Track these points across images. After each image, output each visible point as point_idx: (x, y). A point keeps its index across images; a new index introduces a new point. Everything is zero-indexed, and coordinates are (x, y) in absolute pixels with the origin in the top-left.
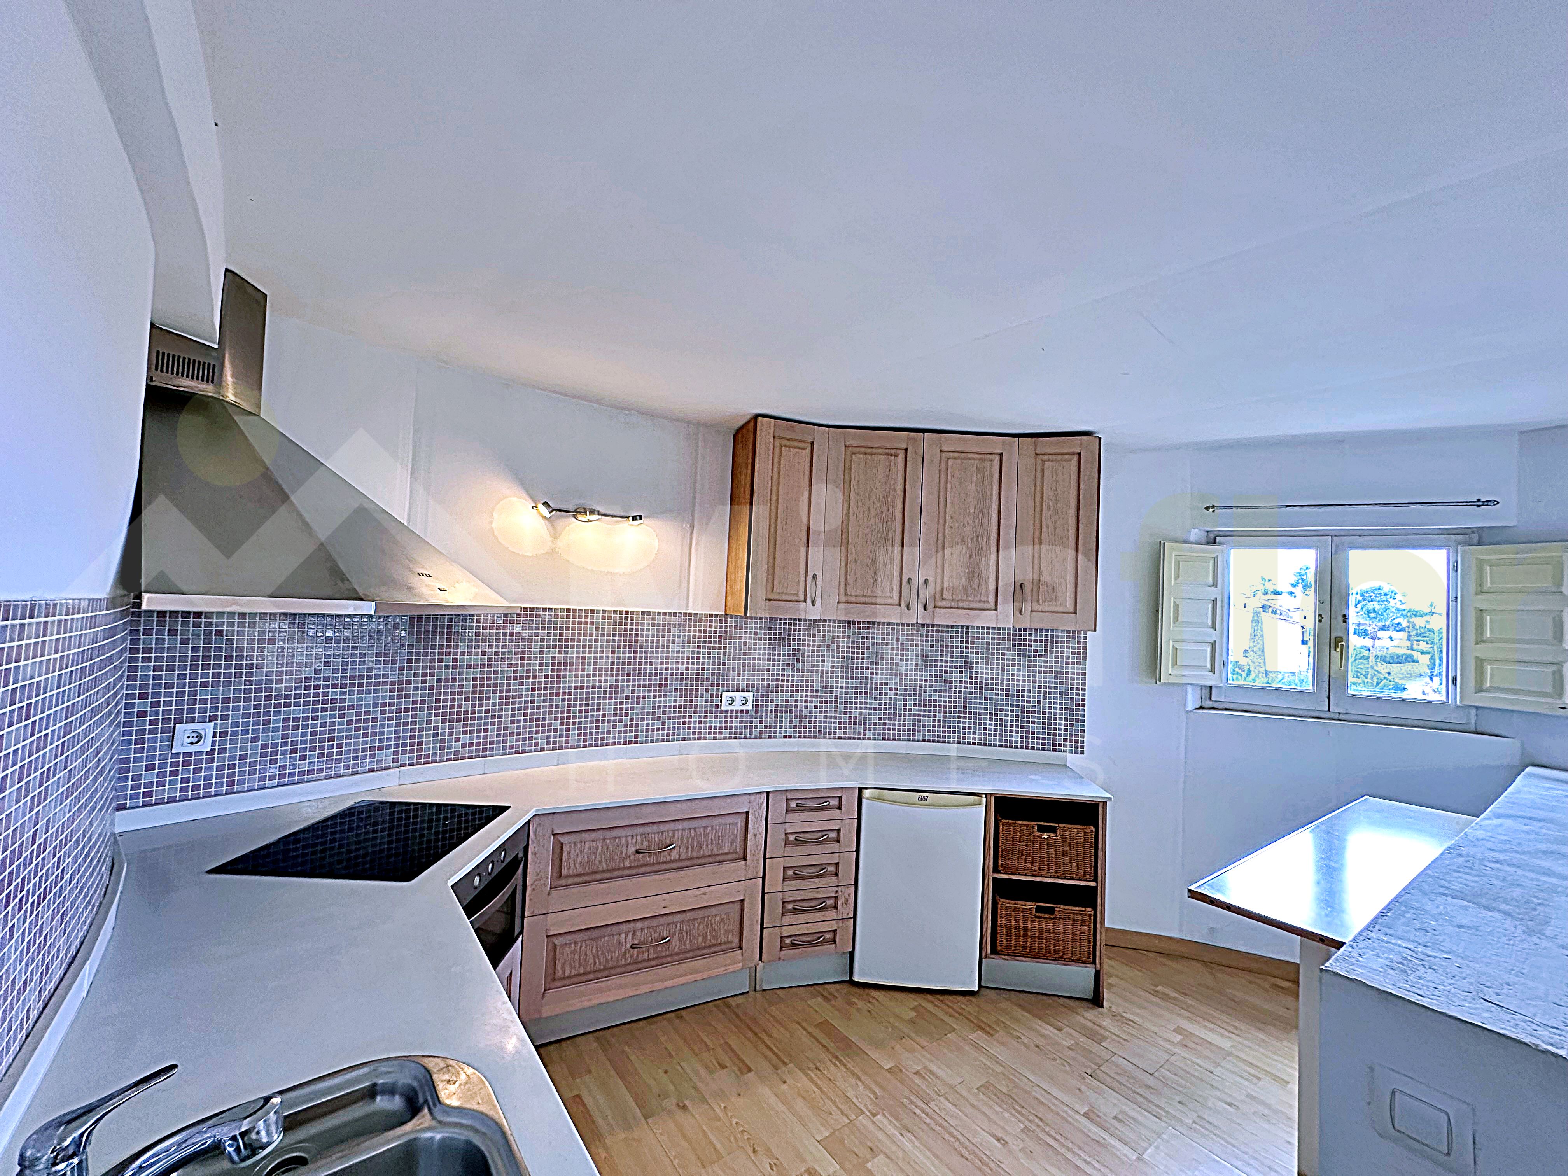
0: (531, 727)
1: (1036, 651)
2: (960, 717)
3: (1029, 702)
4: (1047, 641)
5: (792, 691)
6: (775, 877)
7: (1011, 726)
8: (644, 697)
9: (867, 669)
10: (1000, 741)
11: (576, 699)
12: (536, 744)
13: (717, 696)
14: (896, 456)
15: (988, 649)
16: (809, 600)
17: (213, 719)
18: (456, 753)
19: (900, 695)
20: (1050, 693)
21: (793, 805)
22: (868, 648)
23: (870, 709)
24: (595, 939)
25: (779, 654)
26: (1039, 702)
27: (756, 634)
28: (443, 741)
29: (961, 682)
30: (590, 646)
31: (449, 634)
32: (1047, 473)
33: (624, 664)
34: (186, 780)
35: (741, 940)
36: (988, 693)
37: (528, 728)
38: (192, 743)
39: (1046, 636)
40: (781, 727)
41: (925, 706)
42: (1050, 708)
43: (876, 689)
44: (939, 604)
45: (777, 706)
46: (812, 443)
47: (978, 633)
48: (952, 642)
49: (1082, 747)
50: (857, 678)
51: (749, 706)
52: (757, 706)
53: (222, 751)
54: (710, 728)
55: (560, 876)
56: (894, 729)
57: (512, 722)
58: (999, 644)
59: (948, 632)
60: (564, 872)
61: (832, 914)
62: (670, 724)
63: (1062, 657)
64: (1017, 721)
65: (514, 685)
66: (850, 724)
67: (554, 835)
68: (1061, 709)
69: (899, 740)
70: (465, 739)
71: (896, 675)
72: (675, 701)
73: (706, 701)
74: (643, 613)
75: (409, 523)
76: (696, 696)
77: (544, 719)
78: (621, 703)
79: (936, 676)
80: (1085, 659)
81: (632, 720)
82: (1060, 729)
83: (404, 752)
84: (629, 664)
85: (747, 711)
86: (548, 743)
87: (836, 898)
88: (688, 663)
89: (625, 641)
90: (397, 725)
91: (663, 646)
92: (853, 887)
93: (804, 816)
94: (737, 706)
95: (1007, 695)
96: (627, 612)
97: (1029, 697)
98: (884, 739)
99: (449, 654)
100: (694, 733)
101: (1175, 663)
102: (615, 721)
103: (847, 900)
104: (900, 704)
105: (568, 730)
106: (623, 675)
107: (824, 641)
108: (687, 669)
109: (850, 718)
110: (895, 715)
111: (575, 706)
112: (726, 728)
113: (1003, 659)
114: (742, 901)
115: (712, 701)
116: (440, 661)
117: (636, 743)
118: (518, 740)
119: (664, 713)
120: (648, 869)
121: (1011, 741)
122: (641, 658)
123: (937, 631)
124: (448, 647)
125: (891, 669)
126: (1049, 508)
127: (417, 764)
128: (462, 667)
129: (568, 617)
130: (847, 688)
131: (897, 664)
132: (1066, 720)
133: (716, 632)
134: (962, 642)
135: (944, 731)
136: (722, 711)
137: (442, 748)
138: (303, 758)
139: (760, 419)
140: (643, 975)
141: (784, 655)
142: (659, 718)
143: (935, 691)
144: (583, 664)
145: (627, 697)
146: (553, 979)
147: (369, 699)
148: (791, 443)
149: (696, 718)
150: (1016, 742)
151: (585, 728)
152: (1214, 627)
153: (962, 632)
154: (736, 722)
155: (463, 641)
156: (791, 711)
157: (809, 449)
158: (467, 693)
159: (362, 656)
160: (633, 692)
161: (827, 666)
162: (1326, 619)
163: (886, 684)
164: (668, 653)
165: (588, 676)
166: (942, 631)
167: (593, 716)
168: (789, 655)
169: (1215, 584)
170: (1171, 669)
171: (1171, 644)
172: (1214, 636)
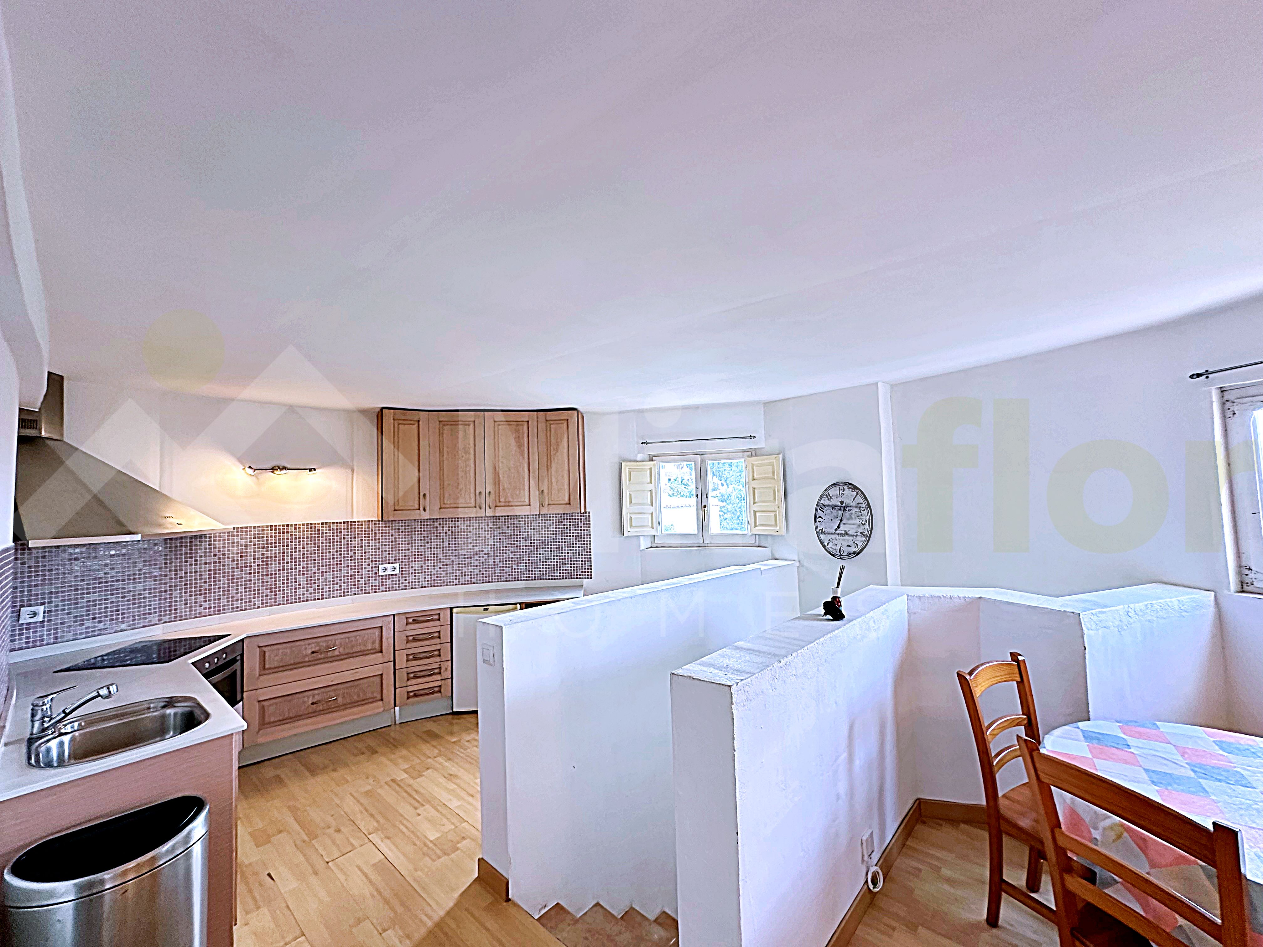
0: (250, 595)
1: (564, 525)
2: (526, 566)
3: (562, 553)
4: (570, 519)
5: (425, 560)
6: (401, 661)
7: (554, 568)
8: (326, 572)
9: (471, 543)
10: (549, 576)
11: (280, 577)
12: (254, 605)
13: (375, 567)
14: (469, 425)
15: (539, 526)
16: (422, 508)
17: (42, 604)
18: (200, 613)
19: (491, 556)
20: (573, 547)
21: (411, 620)
22: (470, 532)
23: (474, 566)
24: (290, 701)
25: (415, 540)
26: (568, 553)
27: (399, 529)
28: (191, 607)
29: (526, 546)
30: (287, 546)
31: (191, 546)
32: (553, 431)
33: (311, 554)
34: (28, 638)
35: (382, 696)
36: (541, 551)
37: (247, 596)
38: (31, 618)
39: (570, 516)
40: (419, 582)
41: (506, 561)
42: (573, 556)
43: (477, 554)
44: (498, 504)
45: (415, 570)
46: (419, 421)
47: (533, 518)
48: (520, 524)
49: (591, 575)
50: (464, 549)
51: (397, 572)
52: (402, 571)
53: (49, 621)
54: (372, 586)
55: (264, 668)
56: (489, 576)
57: (237, 593)
58: (545, 523)
59: (517, 518)
60: (267, 666)
61: (438, 677)
62: (344, 586)
63: (578, 527)
64: (557, 565)
65: (237, 572)
66: (462, 576)
67: (259, 647)
68: (579, 555)
69: (492, 582)
70: (206, 605)
71: (488, 545)
72: (348, 573)
73: (368, 571)
74: (322, 523)
75: (160, 489)
76: (362, 569)
77: (259, 590)
78: (311, 577)
79: (511, 544)
80: (589, 527)
81: (318, 586)
82: (579, 566)
83: (165, 615)
84: (315, 553)
85: (396, 575)
86: (263, 604)
87: (440, 668)
88: (355, 550)
89: (311, 541)
90: (160, 600)
91: (337, 542)
92: (450, 662)
93: (417, 626)
94: (389, 572)
95: (551, 551)
96: (311, 524)
97: (562, 550)
98: (483, 583)
99: (191, 557)
100: (362, 590)
101: (631, 525)
102: (307, 587)
103: (446, 669)
104: (491, 562)
105: (275, 595)
106: (311, 560)
107: (443, 530)
108: (355, 553)
109: (462, 573)
110: (489, 568)
111: (279, 581)
112: (382, 585)
113: (548, 531)
114: (381, 675)
115: (372, 571)
116: (186, 562)
117: (322, 599)
118: (241, 603)
119: (341, 580)
120: (321, 661)
121: (554, 576)
122: (322, 550)
123: (511, 519)
124: (191, 553)
125: (485, 542)
126: (554, 449)
127: (175, 621)
128: (201, 564)
129: (271, 530)
130: (459, 555)
131: (488, 539)
132: (582, 561)
133: (372, 530)
134: (525, 524)
135: (518, 575)
136: (379, 576)
137: (190, 611)
138: (100, 622)
139: (384, 410)
140: (320, 718)
141: (418, 540)
142: (337, 583)
143: (512, 552)
144: (283, 556)
145: (315, 573)
146: (264, 724)
147: (140, 587)
148: (405, 422)
149: (362, 581)
150: (557, 576)
151: (287, 593)
152: (652, 505)
153: (525, 518)
154: (389, 582)
155: (201, 549)
156: (425, 572)
157: (417, 424)
158: (205, 579)
159: (135, 563)
160: (319, 569)
161: (446, 544)
162: (699, 496)
163: (482, 551)
164: (341, 545)
165: (287, 563)
166: (514, 519)
167: (292, 586)
168: (421, 540)
169: (651, 482)
170: (629, 529)
171: (629, 515)
172: (651, 509)
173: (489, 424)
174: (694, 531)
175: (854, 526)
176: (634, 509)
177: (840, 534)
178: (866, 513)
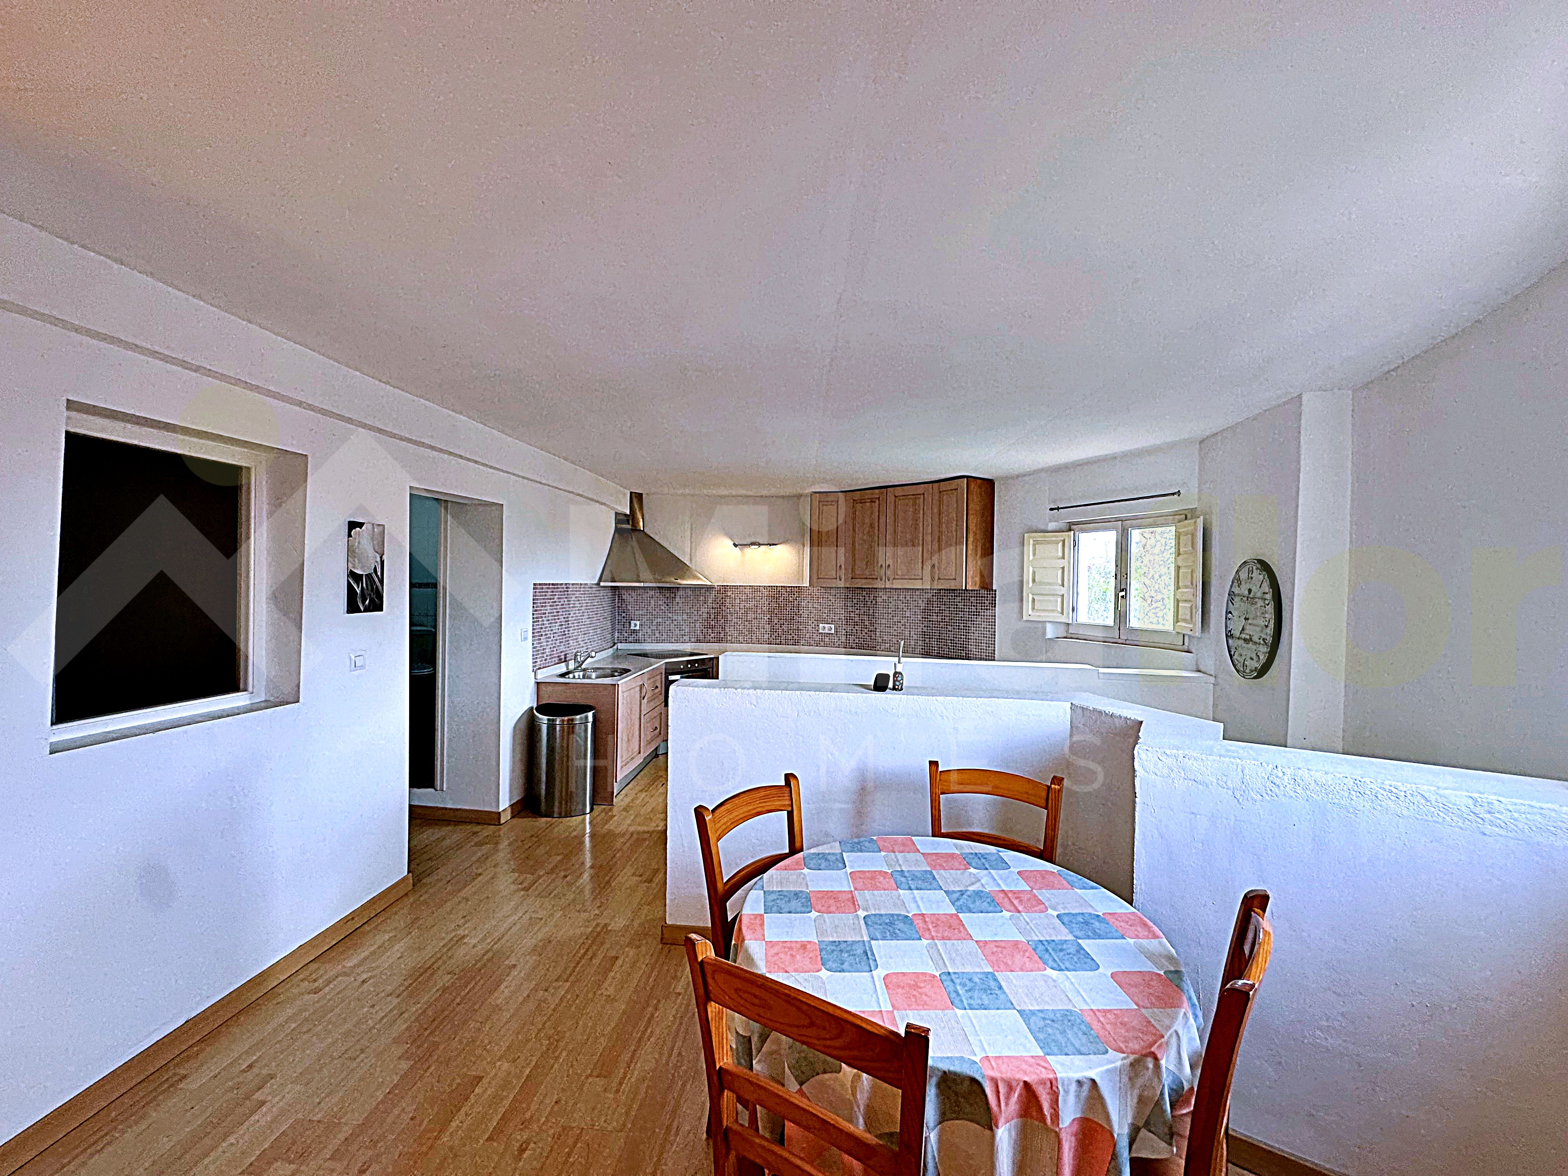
5: (854, 624)
8: (784, 624)
13: (817, 626)
14: (875, 502)
17: (639, 620)
23: (893, 635)
25: (847, 606)
27: (835, 596)
30: (759, 601)
32: (944, 502)
33: (774, 609)
34: (634, 637)
38: (635, 627)
43: (895, 625)
45: (847, 632)
50: (885, 619)
51: (833, 631)
52: (837, 632)
53: (641, 630)
54: (815, 641)
57: (729, 631)
62: (796, 637)
65: (730, 616)
66: (885, 643)
68: (984, 637)
72: (799, 627)
73: (815, 628)
74: (782, 586)
76: (810, 626)
78: (774, 627)
80: (995, 607)
81: (778, 634)
83: (692, 637)
84: (777, 609)
85: (832, 634)
88: (803, 610)
89: (774, 599)
90: (690, 627)
91: (791, 602)
94: (826, 631)
96: (775, 586)
100: (808, 643)
101: (1033, 608)
102: (771, 634)
106: (774, 614)
109: (884, 640)
112: (822, 641)
118: (732, 638)
119: (793, 632)
122: (781, 607)
129: (750, 589)
133: (816, 595)
136: (820, 633)
137: (705, 638)
138: (662, 635)
142: (791, 634)
144: (757, 609)
145: (776, 624)
147: (680, 618)
149: (808, 635)
151: (758, 636)
152: (1063, 585)
154: (827, 639)
156: (854, 635)
158: (713, 618)
160: (779, 622)
161: (870, 612)
162: (1119, 577)
163: (899, 622)
164: (794, 604)
165: (759, 614)
167: (762, 631)
169: (1063, 558)
170: (1030, 612)
171: (1031, 596)
172: (1063, 591)
173: (891, 498)
174: (1110, 622)
175: (1258, 629)
176: (1037, 589)
177: (1245, 640)
178: (1270, 609)
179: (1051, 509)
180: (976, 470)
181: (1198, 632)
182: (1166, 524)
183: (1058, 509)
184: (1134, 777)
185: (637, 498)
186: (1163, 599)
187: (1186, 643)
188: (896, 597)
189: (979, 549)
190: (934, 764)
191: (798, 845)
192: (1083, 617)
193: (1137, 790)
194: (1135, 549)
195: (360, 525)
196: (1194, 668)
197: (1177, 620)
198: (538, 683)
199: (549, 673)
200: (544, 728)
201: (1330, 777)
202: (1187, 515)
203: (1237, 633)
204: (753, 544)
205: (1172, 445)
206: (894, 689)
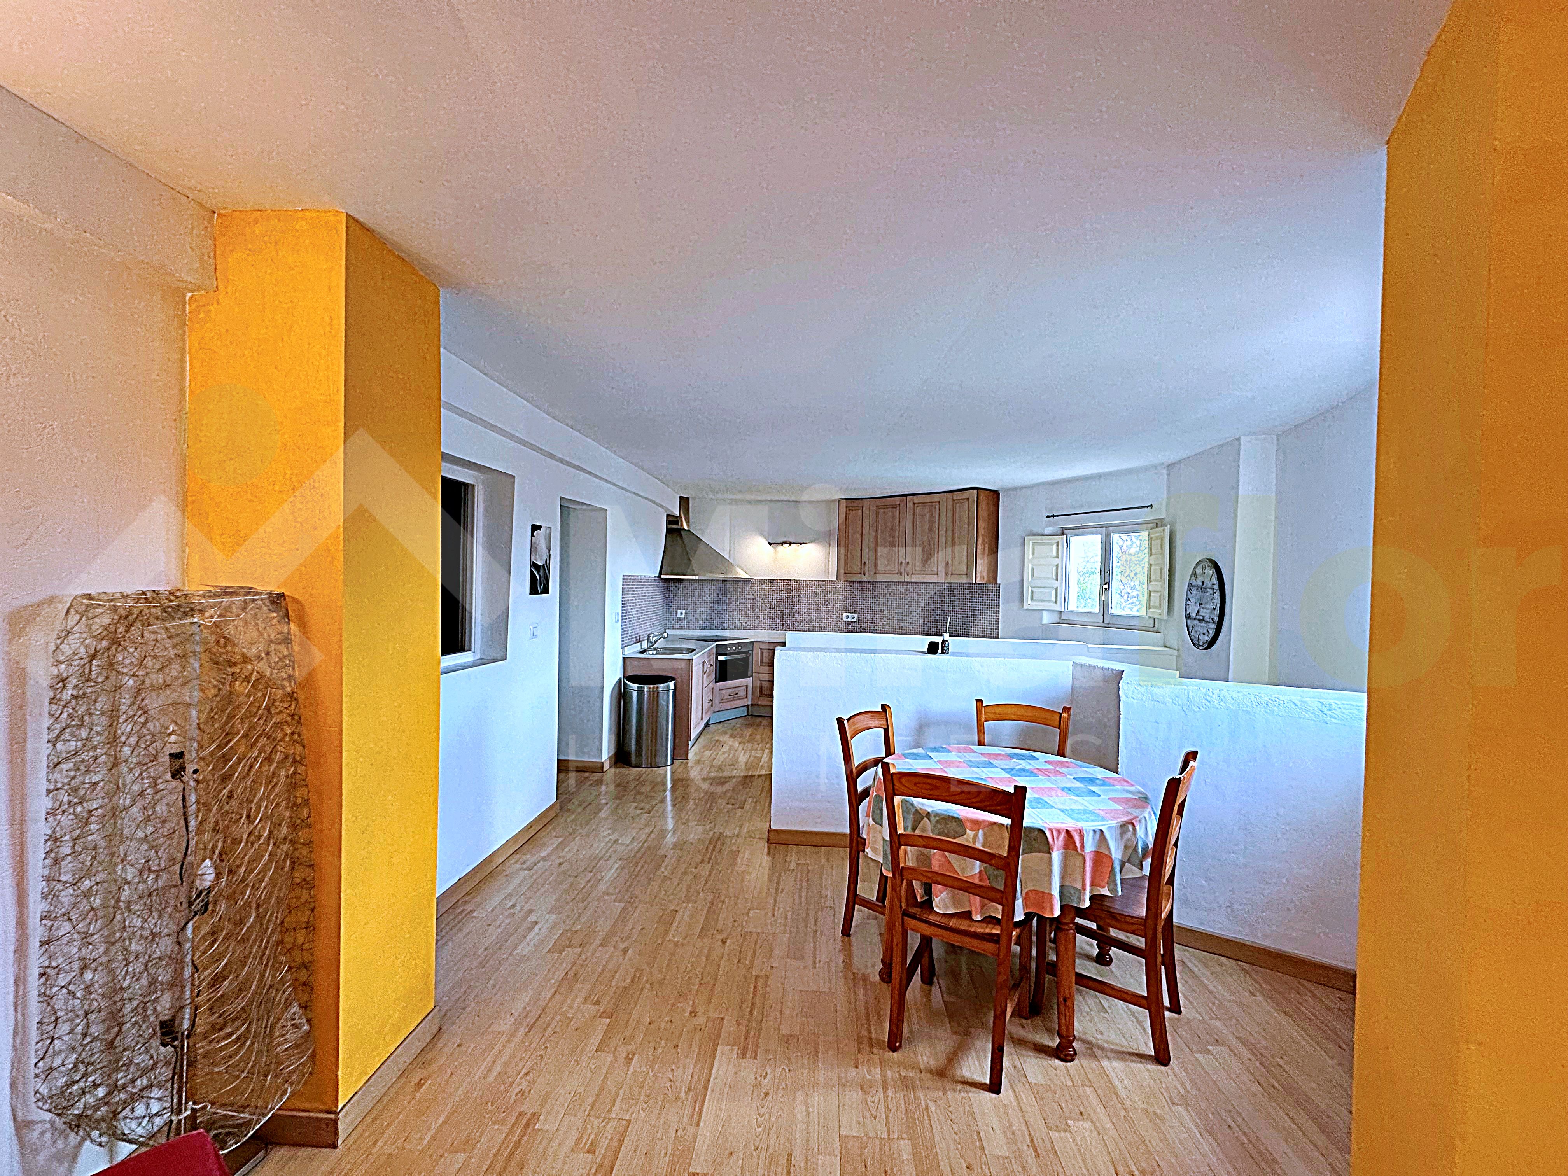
3: (976, 620)
5: (874, 614)
8: (811, 614)
9: (907, 604)
12: (772, 628)
13: (841, 615)
14: (897, 508)
18: (746, 627)
19: (920, 616)
23: (909, 623)
25: (868, 598)
26: (981, 620)
30: (790, 593)
32: (957, 509)
34: (681, 624)
36: (959, 616)
37: (770, 622)
38: (681, 615)
40: (870, 629)
41: (932, 622)
43: (911, 614)
45: (868, 620)
46: (862, 507)
50: (902, 609)
52: (857, 619)
53: (687, 618)
54: (839, 627)
55: (763, 662)
57: (764, 619)
62: (822, 624)
63: (990, 597)
64: (971, 629)
65: (763, 606)
68: (990, 623)
70: (749, 623)
72: (825, 616)
73: (837, 617)
75: (728, 558)
76: (833, 614)
77: (774, 619)
78: (803, 615)
79: (937, 608)
80: (999, 598)
81: (807, 622)
82: (989, 633)
85: (854, 622)
86: (776, 628)
91: (819, 594)
95: (967, 617)
96: (805, 581)
97: (976, 617)
100: (834, 630)
101: (1032, 599)
102: (800, 622)
104: (921, 620)
105: (783, 624)
106: (803, 604)
108: (829, 603)
109: (900, 627)
110: (919, 625)
111: (785, 615)
113: (965, 599)
116: (740, 597)
117: (809, 631)
118: (765, 625)
119: (820, 620)
126: (957, 526)
129: (781, 582)
130: (898, 613)
132: (992, 629)
136: (844, 621)
142: (818, 622)
144: (788, 600)
145: (805, 613)
148: (853, 507)
149: (834, 623)
151: (789, 624)
152: (1057, 579)
154: (849, 626)
155: (746, 590)
156: (874, 623)
157: (861, 510)
158: (748, 608)
160: (807, 611)
161: (890, 603)
162: (1103, 572)
165: (790, 604)
167: (792, 619)
168: (872, 598)
169: (1057, 557)
170: (1029, 602)
171: (1030, 589)
172: (1056, 584)
173: (910, 505)
174: (1096, 610)
175: (1209, 611)
176: (1037, 583)
177: (1200, 620)
178: (1217, 596)
179: (1048, 517)
180: (985, 483)
181: (1165, 617)
182: (1143, 531)
183: (1054, 516)
184: (1119, 701)
185: (685, 502)
186: (1138, 595)
187: (1156, 626)
188: (911, 590)
189: (987, 549)
190: (979, 701)
191: (892, 751)
192: (1073, 606)
193: (1121, 710)
194: (1116, 550)
195: (539, 527)
196: (1162, 643)
197: (1149, 607)
198: (624, 658)
199: (632, 651)
200: (635, 694)
201: (1240, 695)
202: (1157, 524)
203: (1194, 615)
204: (785, 543)
205: (1146, 469)
206: (942, 653)
